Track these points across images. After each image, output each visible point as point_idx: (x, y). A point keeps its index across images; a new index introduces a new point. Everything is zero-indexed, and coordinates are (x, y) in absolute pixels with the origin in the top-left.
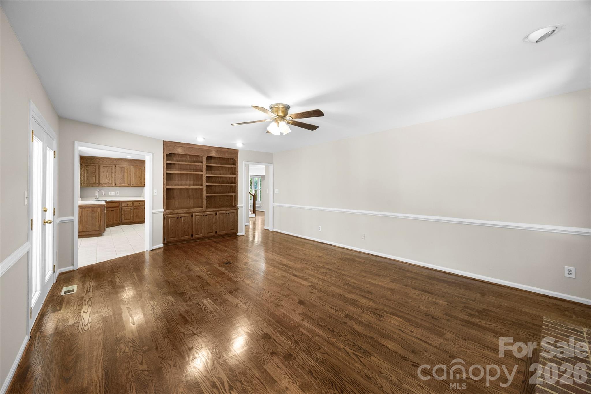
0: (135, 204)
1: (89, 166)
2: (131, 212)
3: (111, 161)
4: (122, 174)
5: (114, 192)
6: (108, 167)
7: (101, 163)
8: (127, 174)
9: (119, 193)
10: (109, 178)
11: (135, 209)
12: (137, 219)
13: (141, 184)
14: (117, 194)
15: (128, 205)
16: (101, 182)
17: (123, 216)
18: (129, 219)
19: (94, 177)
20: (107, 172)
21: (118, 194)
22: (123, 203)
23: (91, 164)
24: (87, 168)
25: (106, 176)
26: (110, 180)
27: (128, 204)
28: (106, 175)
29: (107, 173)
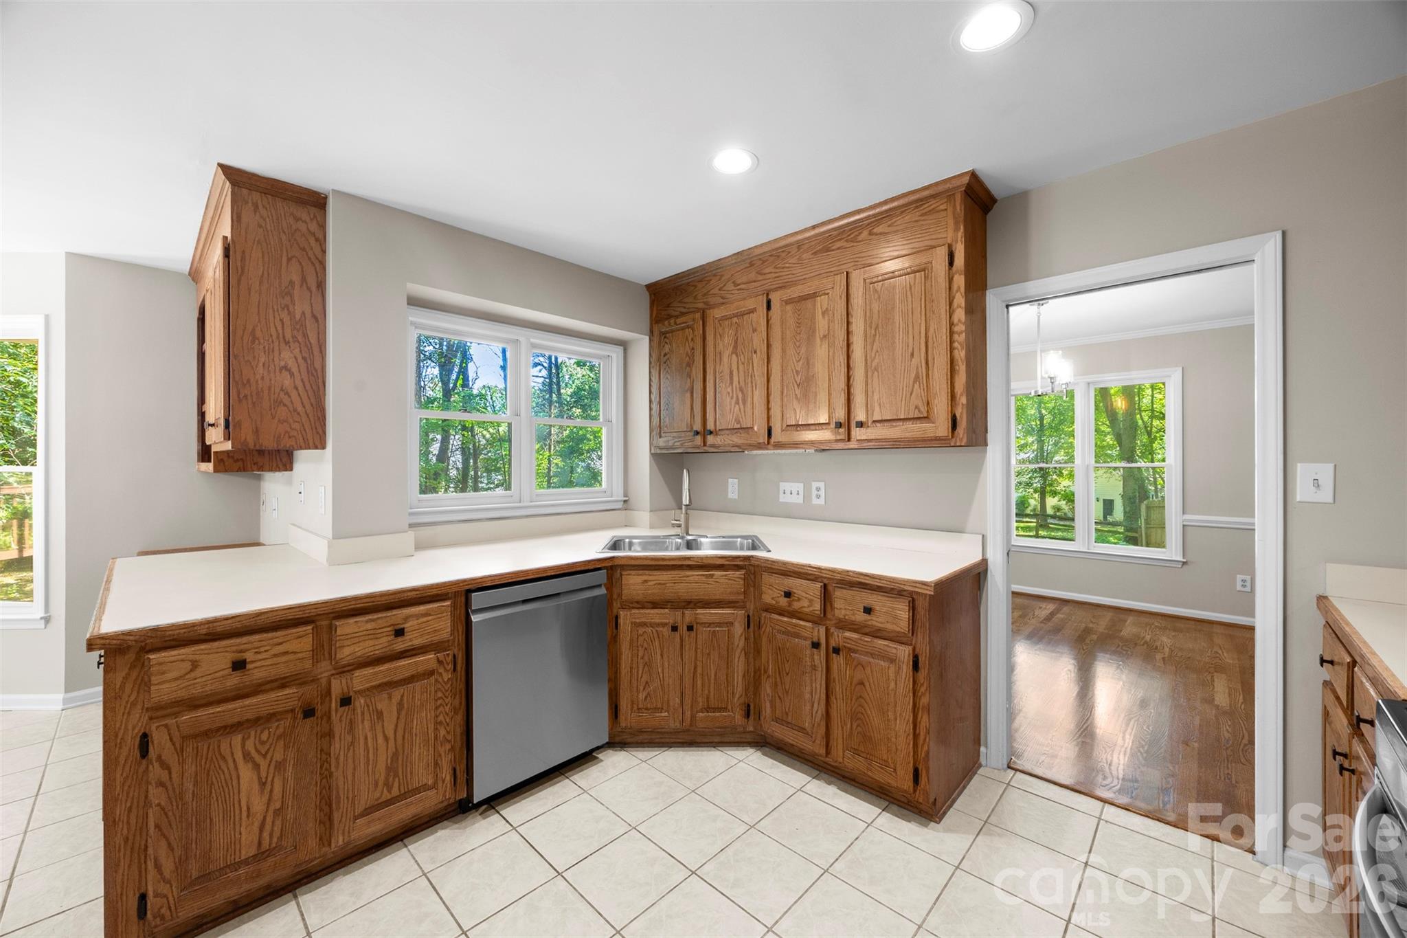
0: (846, 605)
1: (672, 331)
2: (814, 668)
3: (753, 276)
4: (803, 350)
5: (800, 487)
6: (735, 320)
7: (712, 300)
8: (825, 346)
9: (822, 493)
10: (741, 390)
11: (837, 651)
12: (856, 752)
13: (926, 418)
14: (815, 501)
15: (796, 605)
16: (710, 426)
17: (767, 688)
18: (802, 730)
19: (688, 395)
20: (735, 351)
21: (821, 501)
22: (767, 579)
23: (679, 321)
24: (667, 348)
25: (731, 383)
26: (744, 403)
27: (798, 592)
28: (731, 373)
29: (734, 356)
